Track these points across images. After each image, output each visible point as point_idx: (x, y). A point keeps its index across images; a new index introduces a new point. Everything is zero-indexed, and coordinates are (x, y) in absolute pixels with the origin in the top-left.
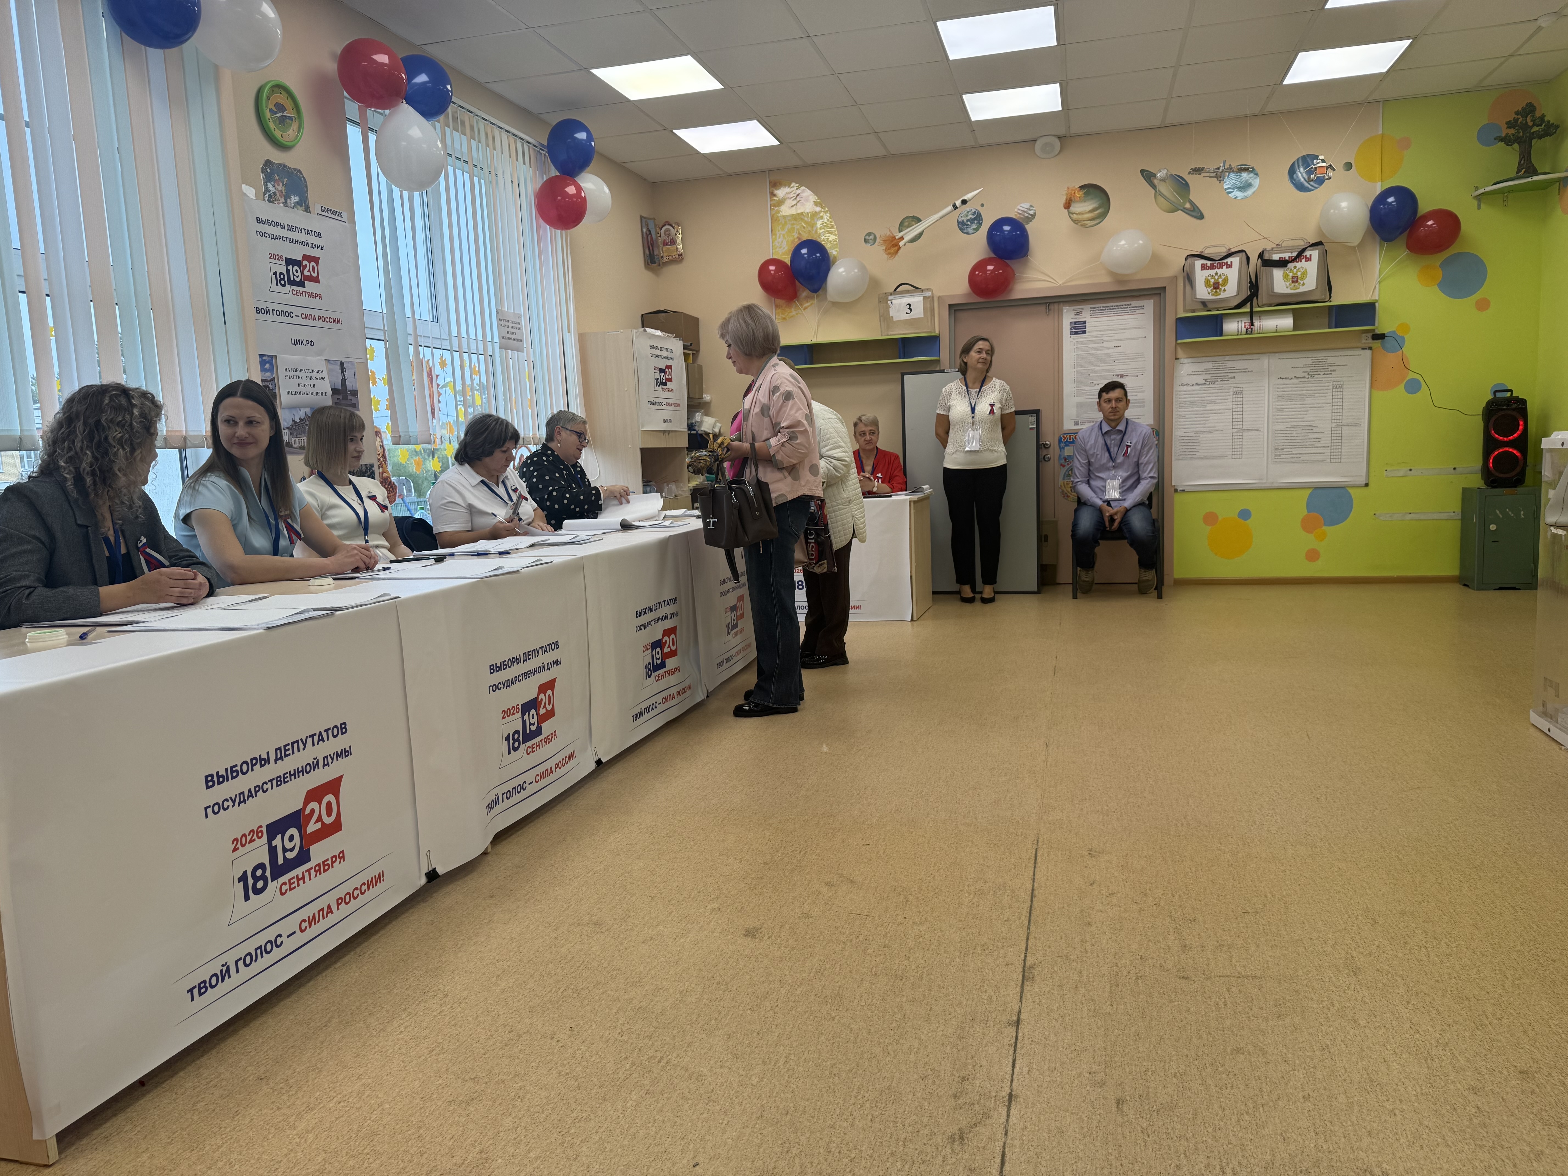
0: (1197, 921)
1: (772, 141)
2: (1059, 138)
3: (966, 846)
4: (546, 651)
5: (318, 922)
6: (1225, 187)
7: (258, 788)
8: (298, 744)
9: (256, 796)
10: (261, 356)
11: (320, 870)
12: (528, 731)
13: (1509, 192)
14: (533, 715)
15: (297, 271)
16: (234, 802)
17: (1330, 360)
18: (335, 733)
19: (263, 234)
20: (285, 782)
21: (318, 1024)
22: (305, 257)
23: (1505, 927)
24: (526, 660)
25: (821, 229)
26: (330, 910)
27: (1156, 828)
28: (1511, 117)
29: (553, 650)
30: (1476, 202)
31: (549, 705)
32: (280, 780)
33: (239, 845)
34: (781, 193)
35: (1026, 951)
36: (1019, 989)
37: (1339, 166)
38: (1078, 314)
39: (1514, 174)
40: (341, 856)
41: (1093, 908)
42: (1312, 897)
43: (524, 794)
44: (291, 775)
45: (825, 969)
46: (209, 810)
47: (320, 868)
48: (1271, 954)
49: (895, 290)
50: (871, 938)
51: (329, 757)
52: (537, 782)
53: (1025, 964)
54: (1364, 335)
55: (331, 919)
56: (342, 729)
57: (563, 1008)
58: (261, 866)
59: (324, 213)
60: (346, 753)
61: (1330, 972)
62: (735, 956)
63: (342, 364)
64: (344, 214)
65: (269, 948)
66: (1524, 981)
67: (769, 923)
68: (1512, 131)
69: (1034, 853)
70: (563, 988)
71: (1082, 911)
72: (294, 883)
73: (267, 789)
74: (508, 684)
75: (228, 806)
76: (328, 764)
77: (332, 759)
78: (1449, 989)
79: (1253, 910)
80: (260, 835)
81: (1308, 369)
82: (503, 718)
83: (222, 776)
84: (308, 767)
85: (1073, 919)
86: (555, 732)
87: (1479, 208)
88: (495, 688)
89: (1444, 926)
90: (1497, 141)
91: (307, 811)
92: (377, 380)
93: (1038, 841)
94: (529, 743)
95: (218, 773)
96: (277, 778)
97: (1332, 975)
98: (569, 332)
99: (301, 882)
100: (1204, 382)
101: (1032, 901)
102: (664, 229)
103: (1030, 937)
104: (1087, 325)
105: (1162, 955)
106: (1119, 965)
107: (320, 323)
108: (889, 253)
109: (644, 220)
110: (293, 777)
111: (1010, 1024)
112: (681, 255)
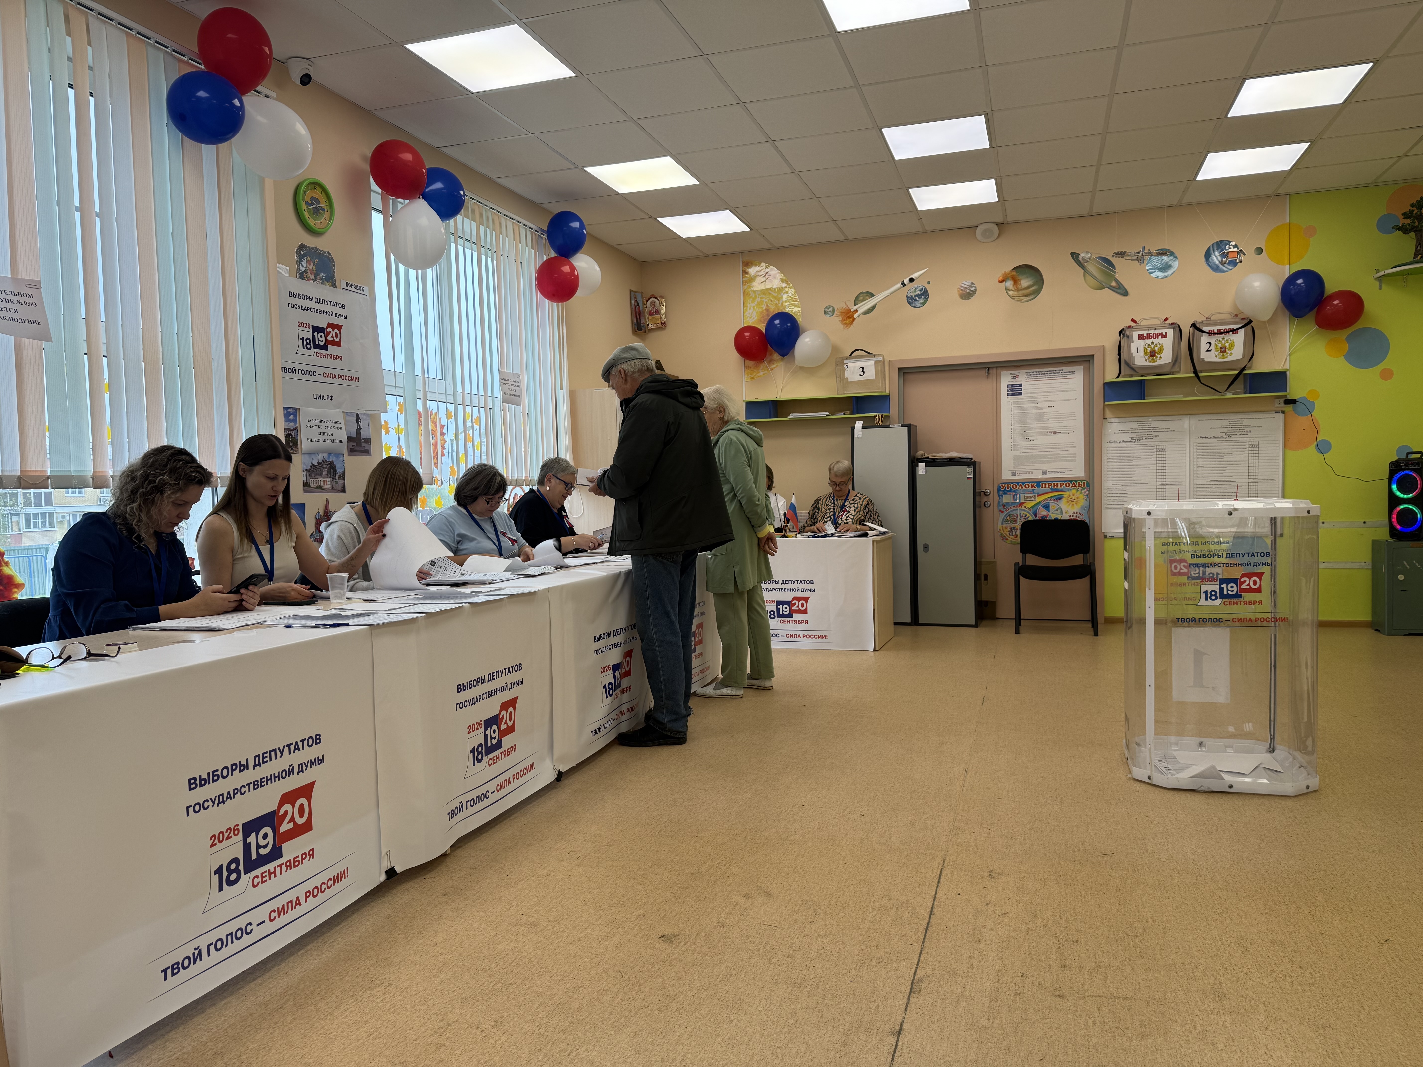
0: (1079, 943)
1: (743, 228)
2: (998, 224)
3: (878, 864)
4: (509, 672)
5: (287, 912)
6: (1148, 268)
7: (236, 791)
8: (276, 753)
9: (234, 797)
10: (285, 408)
11: (290, 866)
12: (489, 745)
13: (1408, 274)
14: (494, 730)
15: (321, 337)
16: (214, 803)
17: (1246, 422)
18: (310, 743)
19: (294, 306)
20: (262, 786)
21: (275, 1006)
22: (330, 325)
23: (1369, 959)
24: (490, 680)
25: (786, 302)
26: (298, 902)
27: (1055, 852)
28: (1407, 209)
29: (516, 671)
30: (1377, 283)
31: (510, 721)
32: (257, 784)
33: (217, 841)
34: (752, 271)
35: (917, 965)
36: (905, 1001)
37: (1250, 251)
38: (1015, 378)
39: (1411, 259)
40: (311, 854)
41: (985, 927)
42: (1190, 924)
43: (486, 802)
44: (267, 780)
45: (731, 976)
46: (191, 810)
47: (291, 863)
48: (1144, 976)
49: (851, 355)
50: (777, 948)
51: (304, 765)
52: (498, 791)
53: (914, 977)
54: (1277, 400)
55: (299, 910)
56: (317, 739)
57: (491, 1001)
58: (236, 860)
59: (348, 288)
60: (319, 761)
61: (1197, 996)
62: (652, 960)
63: (358, 416)
64: (366, 289)
65: (239, 935)
66: (1380, 1012)
67: (687, 930)
68: (1408, 221)
69: (939, 873)
70: (494, 982)
71: (974, 929)
72: (266, 876)
73: (245, 792)
74: (473, 701)
75: (208, 806)
76: (302, 771)
77: (307, 766)
78: (1307, 1018)
79: (1133, 934)
80: (236, 832)
81: (1226, 430)
82: (469, 732)
83: (204, 779)
84: (284, 773)
85: (965, 937)
86: (515, 745)
87: (1380, 288)
88: (462, 705)
89: (1311, 956)
90: (1394, 230)
91: (281, 812)
92: (390, 429)
93: (944, 862)
94: (491, 756)
95: (200, 776)
96: (254, 782)
97: (1198, 999)
98: (561, 388)
99: (272, 876)
100: (1130, 439)
101: (930, 918)
102: (650, 301)
103: (923, 952)
104: (1023, 387)
105: (1042, 973)
106: (1001, 981)
107: (340, 381)
108: (845, 324)
109: (633, 294)
110: (269, 782)
111: (892, 1033)
112: (665, 323)
